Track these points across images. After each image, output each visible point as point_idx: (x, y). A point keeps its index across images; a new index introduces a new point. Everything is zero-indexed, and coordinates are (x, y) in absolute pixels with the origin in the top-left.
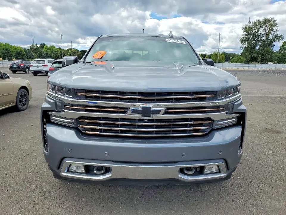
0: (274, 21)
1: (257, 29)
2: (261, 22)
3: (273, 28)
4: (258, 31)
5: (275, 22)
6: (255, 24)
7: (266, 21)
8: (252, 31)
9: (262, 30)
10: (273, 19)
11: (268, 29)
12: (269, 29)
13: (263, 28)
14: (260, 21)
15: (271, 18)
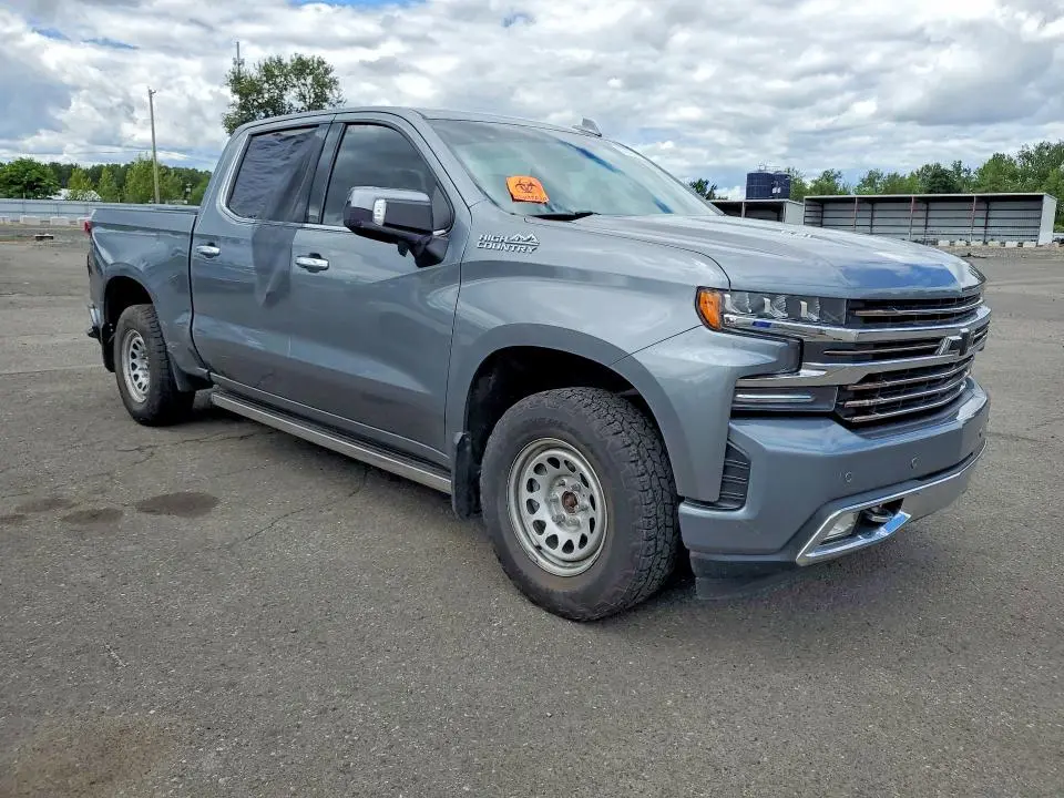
0: (327, 71)
1: (277, 87)
2: (286, 66)
3: (327, 91)
4: (281, 97)
5: (331, 76)
6: (268, 71)
7: (302, 67)
8: (260, 92)
9: (293, 94)
10: (324, 63)
11: (313, 96)
12: (316, 94)
13: (297, 90)
14: (284, 62)
15: (316, 59)
